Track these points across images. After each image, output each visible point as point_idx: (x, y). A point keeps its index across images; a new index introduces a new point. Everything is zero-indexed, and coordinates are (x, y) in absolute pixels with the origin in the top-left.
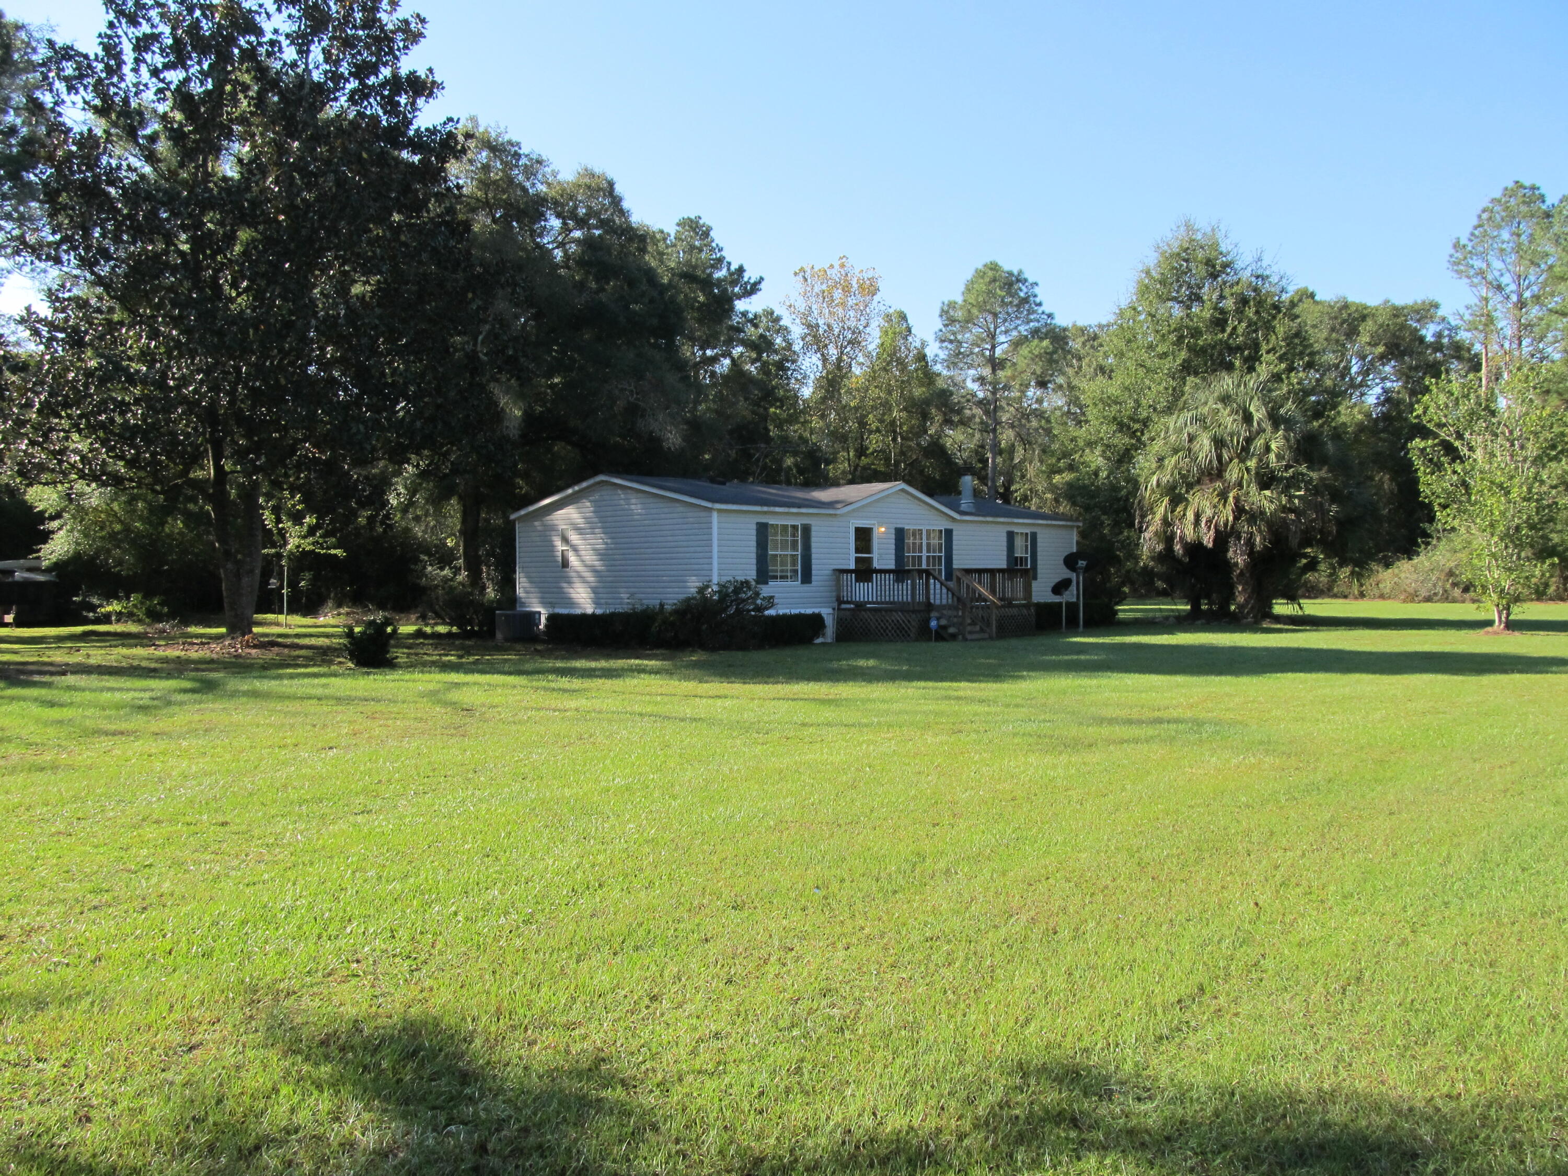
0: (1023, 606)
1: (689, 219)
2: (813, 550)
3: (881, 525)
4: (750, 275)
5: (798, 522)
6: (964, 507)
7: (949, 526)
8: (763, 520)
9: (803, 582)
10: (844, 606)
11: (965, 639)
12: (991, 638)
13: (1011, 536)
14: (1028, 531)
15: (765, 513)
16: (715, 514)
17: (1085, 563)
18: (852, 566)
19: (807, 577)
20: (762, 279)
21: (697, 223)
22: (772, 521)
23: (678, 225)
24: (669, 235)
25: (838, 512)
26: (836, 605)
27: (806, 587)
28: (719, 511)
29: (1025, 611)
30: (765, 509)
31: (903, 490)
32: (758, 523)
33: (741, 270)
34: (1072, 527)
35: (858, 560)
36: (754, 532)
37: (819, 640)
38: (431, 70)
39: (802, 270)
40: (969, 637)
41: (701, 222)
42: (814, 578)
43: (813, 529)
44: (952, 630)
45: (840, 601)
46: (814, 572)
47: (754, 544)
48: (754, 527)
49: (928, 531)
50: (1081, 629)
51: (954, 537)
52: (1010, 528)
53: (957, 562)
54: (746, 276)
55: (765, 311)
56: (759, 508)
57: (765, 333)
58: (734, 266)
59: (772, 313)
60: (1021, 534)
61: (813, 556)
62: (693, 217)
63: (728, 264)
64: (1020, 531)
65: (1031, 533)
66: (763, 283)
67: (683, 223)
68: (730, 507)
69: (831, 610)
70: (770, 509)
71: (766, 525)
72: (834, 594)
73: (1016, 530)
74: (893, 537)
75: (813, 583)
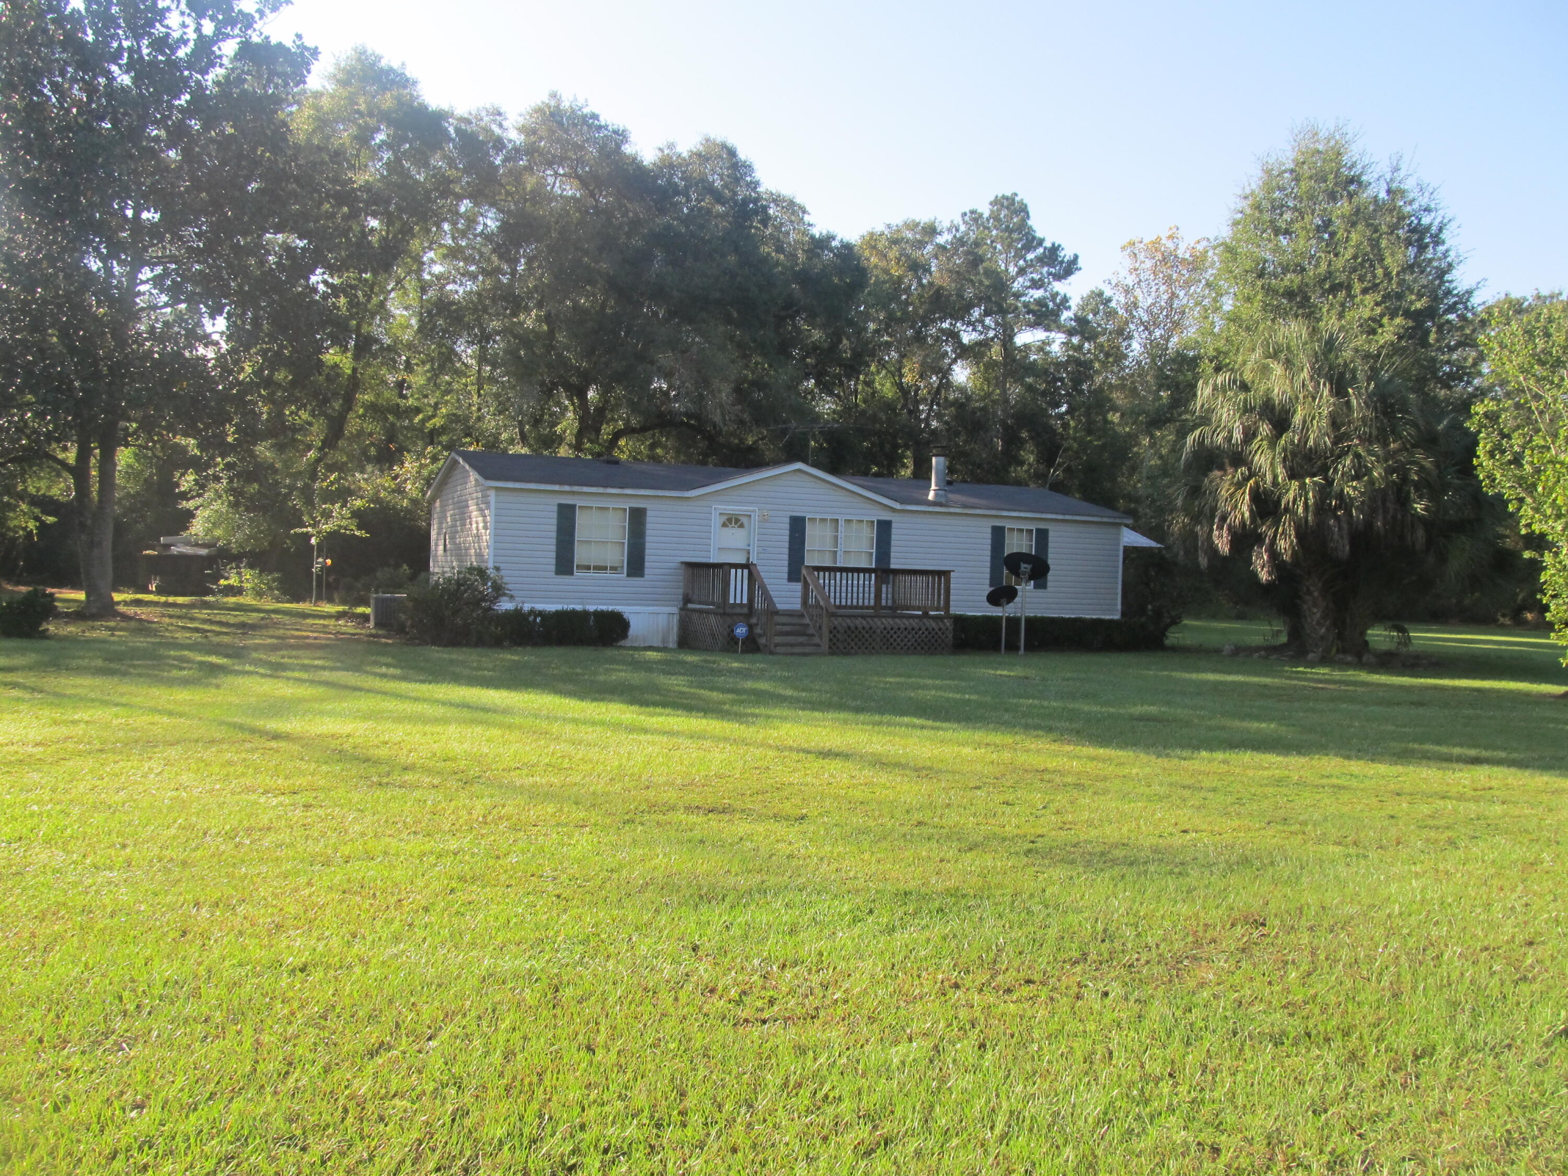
0: (935, 618)
1: (1004, 197)
2: (648, 539)
3: (762, 512)
4: (1067, 253)
5: (626, 505)
6: (932, 496)
7: (886, 516)
8: (567, 500)
9: (630, 575)
10: (690, 606)
12: (823, 654)
13: (998, 534)
14: (1033, 527)
15: (573, 493)
16: (492, 494)
17: (1029, 567)
18: (714, 558)
19: (636, 569)
20: (1076, 257)
21: (1013, 200)
22: (580, 502)
23: (991, 204)
24: (981, 215)
25: (687, 495)
26: (681, 604)
27: (636, 581)
28: (497, 489)
30: (567, 488)
31: (799, 471)
32: (559, 505)
33: (1055, 249)
34: (1119, 525)
36: (555, 515)
37: (624, 643)
39: (1131, 244)
41: (1017, 199)
42: (646, 571)
43: (649, 513)
44: (763, 640)
45: (687, 600)
46: (647, 564)
47: (554, 528)
48: (555, 509)
49: (849, 522)
50: (1022, 651)
51: (894, 531)
52: (998, 523)
53: (892, 560)
54: (1062, 254)
55: (1092, 292)
56: (556, 487)
57: (1090, 317)
58: (1048, 244)
59: (1101, 294)
60: (1021, 530)
61: (647, 545)
62: (1009, 194)
63: (1041, 242)
64: (1016, 527)
65: (1037, 530)
66: (1080, 260)
67: (996, 202)
68: (511, 485)
69: (675, 610)
70: (576, 488)
71: (572, 508)
72: (681, 591)
73: (1008, 525)
74: (787, 526)
75: (646, 576)
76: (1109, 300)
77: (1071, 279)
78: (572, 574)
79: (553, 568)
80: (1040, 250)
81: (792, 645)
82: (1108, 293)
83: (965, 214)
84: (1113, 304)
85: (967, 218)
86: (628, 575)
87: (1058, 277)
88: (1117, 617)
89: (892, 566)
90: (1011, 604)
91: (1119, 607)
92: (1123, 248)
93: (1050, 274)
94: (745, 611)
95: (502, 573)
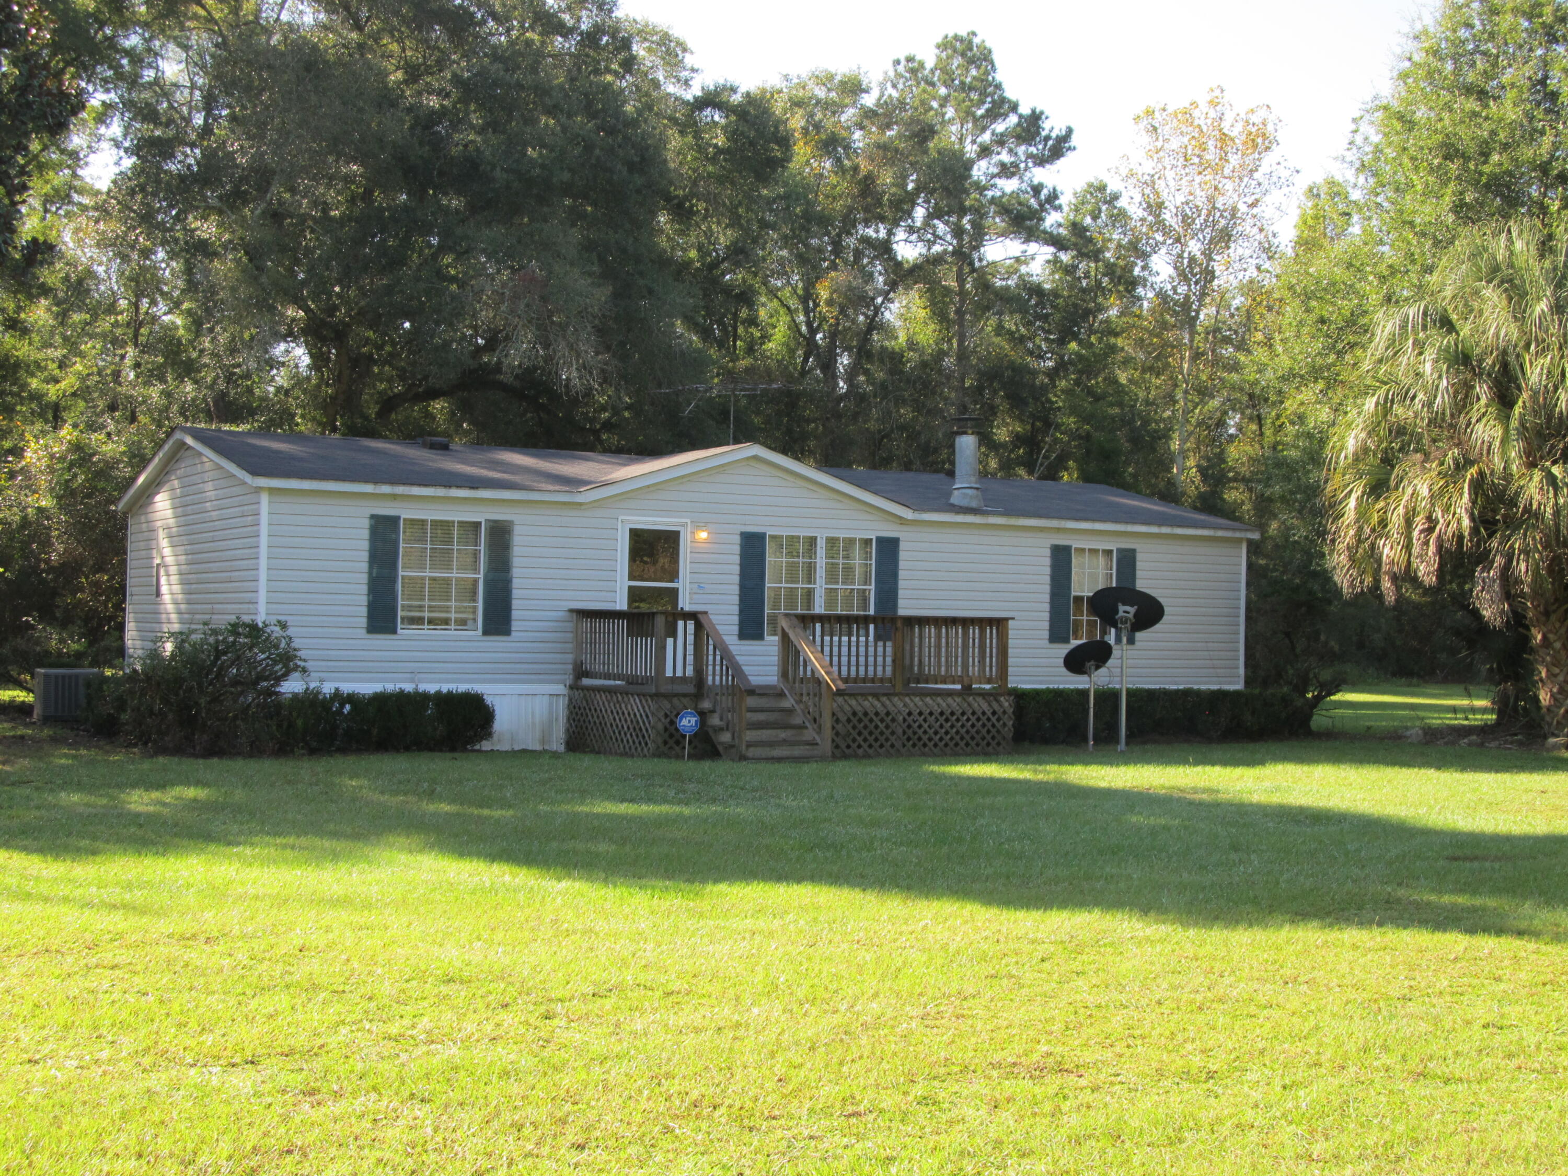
0: (983, 694)
1: (956, 38)
2: (516, 572)
3: (698, 526)
4: (1053, 126)
5: (480, 516)
6: (956, 498)
7: (889, 531)
8: (385, 509)
9: (488, 632)
10: (586, 681)
11: (743, 758)
12: (822, 758)
13: (1063, 555)
14: (1113, 547)
15: (394, 497)
16: (265, 499)
17: (1132, 610)
18: (621, 603)
19: (498, 621)
20: (1070, 131)
21: (970, 42)
22: (406, 512)
23: (938, 47)
24: (922, 65)
25: (579, 498)
26: (569, 679)
27: (497, 642)
28: (272, 491)
29: (981, 705)
30: (386, 489)
31: (756, 458)
32: (373, 517)
33: (1035, 118)
34: (1239, 541)
35: (634, 595)
36: (366, 534)
37: (486, 745)
39: (1150, 113)
40: (751, 752)
41: (976, 40)
42: (515, 625)
43: (517, 530)
44: (726, 737)
45: (580, 672)
46: (515, 614)
47: (365, 556)
48: (366, 523)
49: (832, 542)
50: (1122, 746)
51: (902, 555)
52: (1062, 541)
53: (901, 603)
54: (1046, 125)
55: (1090, 185)
56: (369, 488)
57: (1088, 220)
58: (1024, 110)
59: (1102, 188)
60: (1093, 551)
61: (516, 583)
62: (963, 33)
63: (1014, 107)
64: (1087, 546)
65: (1118, 550)
66: (1074, 137)
67: (946, 45)
68: (294, 484)
69: (561, 689)
70: (401, 490)
71: (393, 521)
72: (570, 657)
73: (1076, 543)
74: (737, 549)
75: (513, 634)
76: (1115, 197)
77: (1061, 163)
78: (394, 631)
79: (363, 622)
80: (1013, 119)
81: (772, 744)
82: (1113, 186)
83: (898, 62)
84: (1122, 203)
85: (901, 68)
86: (486, 632)
87: (1041, 161)
88: (1239, 686)
89: (902, 612)
90: (1103, 671)
91: (1242, 671)
92: (1137, 119)
93: (1030, 156)
94: (691, 689)
95: (291, 632)
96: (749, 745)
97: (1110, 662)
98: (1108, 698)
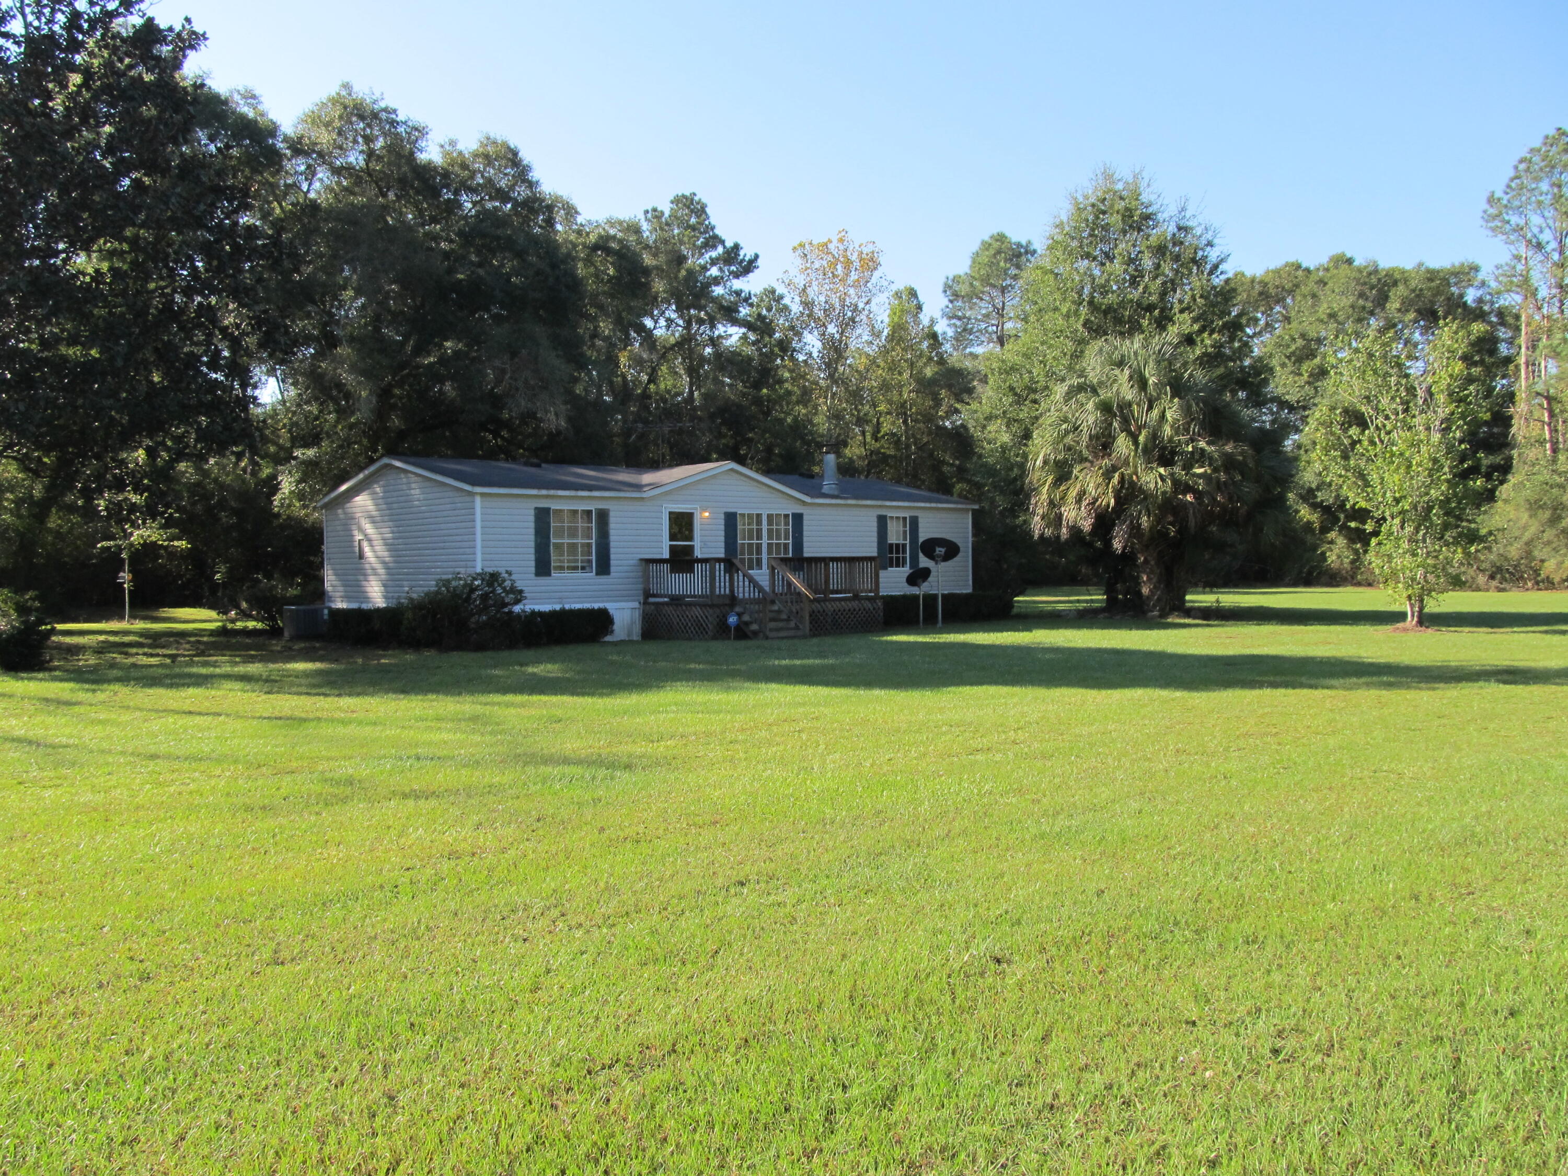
0: (868, 599)
1: (683, 196)
2: (612, 538)
3: (704, 509)
4: (746, 253)
5: (592, 506)
6: (825, 489)
7: (798, 509)
8: (543, 504)
9: (598, 573)
10: (652, 600)
11: (767, 638)
12: (804, 637)
13: (882, 521)
14: (907, 515)
15: (547, 497)
16: (478, 499)
17: (943, 550)
18: (666, 555)
19: (604, 567)
20: (757, 257)
21: (692, 200)
22: (555, 506)
23: (672, 202)
24: (662, 213)
25: (644, 495)
26: (642, 599)
27: (603, 579)
28: (483, 495)
29: (867, 605)
30: (544, 492)
31: (732, 470)
32: (536, 508)
33: (736, 247)
34: (967, 510)
35: (673, 549)
36: (533, 518)
37: (608, 638)
38: (188, 20)
39: (802, 245)
40: (771, 635)
41: (696, 198)
42: (612, 569)
43: (612, 514)
44: (755, 627)
45: (647, 594)
46: (612, 562)
47: (532, 531)
48: (532, 512)
49: (770, 517)
50: (940, 624)
51: (805, 523)
52: (882, 513)
53: (805, 550)
54: (742, 253)
55: (765, 290)
56: (534, 492)
57: (764, 312)
58: (729, 244)
59: (773, 292)
60: (898, 518)
61: (612, 544)
62: (687, 194)
63: (723, 242)
64: (895, 515)
65: (910, 517)
66: (759, 260)
67: (677, 201)
68: (495, 490)
69: (636, 605)
70: (552, 492)
71: (547, 511)
72: (641, 586)
73: (889, 514)
74: (723, 522)
75: (612, 574)
76: (781, 297)
77: (750, 276)
78: (549, 575)
79: (533, 570)
80: (720, 249)
81: (779, 630)
82: (780, 289)
83: (647, 212)
84: (786, 301)
85: (649, 216)
86: (597, 574)
87: (737, 276)
88: (969, 590)
89: (806, 555)
90: (926, 584)
91: (971, 582)
92: (794, 249)
93: (731, 273)
94: (727, 602)
95: (514, 577)
96: (771, 630)
97: (930, 579)
98: (930, 599)
